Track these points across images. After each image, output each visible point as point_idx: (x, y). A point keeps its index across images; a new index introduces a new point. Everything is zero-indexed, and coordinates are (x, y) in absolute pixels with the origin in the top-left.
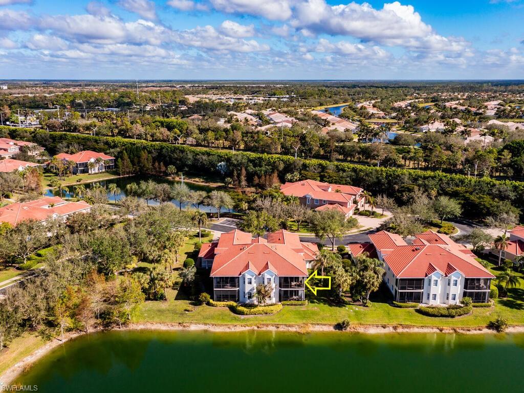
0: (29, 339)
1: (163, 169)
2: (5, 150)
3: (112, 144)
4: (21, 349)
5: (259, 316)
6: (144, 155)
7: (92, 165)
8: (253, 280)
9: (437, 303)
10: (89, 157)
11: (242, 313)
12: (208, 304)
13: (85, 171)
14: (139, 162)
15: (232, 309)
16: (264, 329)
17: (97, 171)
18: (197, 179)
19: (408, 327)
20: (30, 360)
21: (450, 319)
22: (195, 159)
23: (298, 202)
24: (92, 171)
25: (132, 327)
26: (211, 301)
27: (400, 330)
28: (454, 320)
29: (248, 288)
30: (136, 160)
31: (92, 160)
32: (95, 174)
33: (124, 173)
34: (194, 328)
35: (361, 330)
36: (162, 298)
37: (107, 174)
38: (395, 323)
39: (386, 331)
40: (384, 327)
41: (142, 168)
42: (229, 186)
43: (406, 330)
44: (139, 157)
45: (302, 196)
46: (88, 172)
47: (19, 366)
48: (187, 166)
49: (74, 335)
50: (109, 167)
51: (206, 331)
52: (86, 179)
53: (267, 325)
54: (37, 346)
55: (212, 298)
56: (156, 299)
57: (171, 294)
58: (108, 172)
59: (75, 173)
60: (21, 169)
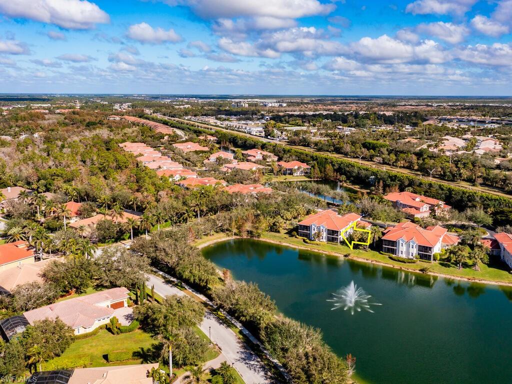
0: (222, 234)
1: (339, 177)
2: (254, 157)
3: (315, 158)
4: (218, 236)
5: (314, 245)
6: (329, 167)
7: (295, 170)
8: (316, 229)
9: (404, 256)
10: (295, 165)
11: (307, 243)
12: (296, 237)
13: (291, 174)
14: (325, 171)
15: (304, 241)
16: (313, 250)
17: (298, 175)
18: (357, 186)
19: (379, 262)
20: (219, 240)
21: (403, 263)
22: (358, 172)
23: (390, 204)
24: (295, 174)
25: (261, 239)
26: (297, 236)
27: (374, 262)
28: (405, 264)
29: (313, 232)
30: (323, 170)
31: (296, 167)
32: (297, 176)
33: (314, 177)
34: (284, 244)
35: (355, 259)
36: (279, 232)
37: (304, 177)
38: (373, 259)
39: (368, 261)
40: (367, 260)
41: (326, 175)
42: (373, 192)
43: (377, 263)
44: (325, 168)
45: (395, 201)
46: (293, 174)
47: (215, 241)
48: (353, 177)
49: (238, 237)
50: (307, 173)
51: (288, 246)
52: (289, 178)
53: (315, 249)
54: (223, 237)
55: (298, 234)
56: (276, 232)
57: (283, 232)
58: (305, 176)
59: (285, 174)
60: (254, 169)
